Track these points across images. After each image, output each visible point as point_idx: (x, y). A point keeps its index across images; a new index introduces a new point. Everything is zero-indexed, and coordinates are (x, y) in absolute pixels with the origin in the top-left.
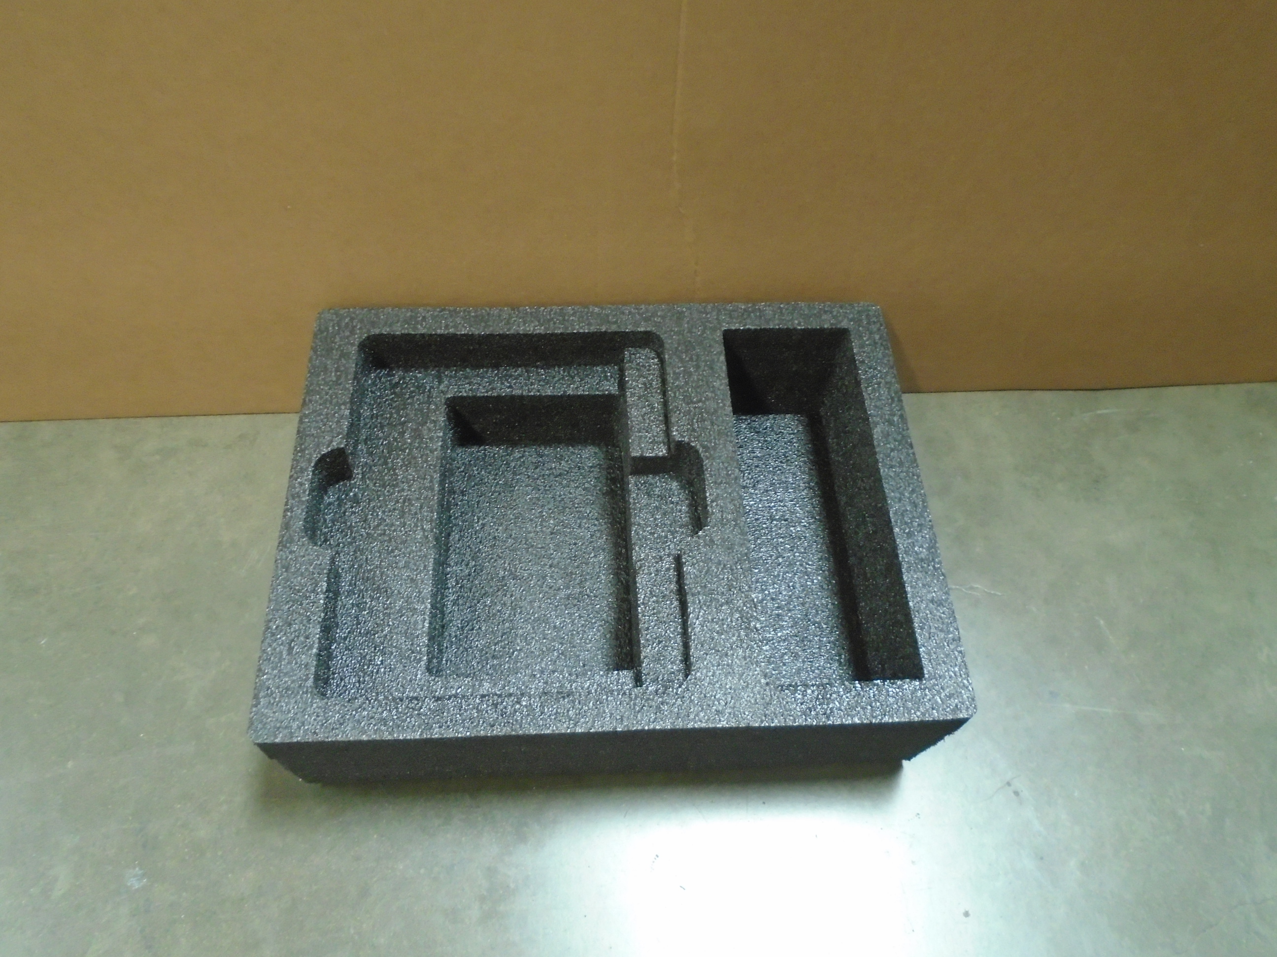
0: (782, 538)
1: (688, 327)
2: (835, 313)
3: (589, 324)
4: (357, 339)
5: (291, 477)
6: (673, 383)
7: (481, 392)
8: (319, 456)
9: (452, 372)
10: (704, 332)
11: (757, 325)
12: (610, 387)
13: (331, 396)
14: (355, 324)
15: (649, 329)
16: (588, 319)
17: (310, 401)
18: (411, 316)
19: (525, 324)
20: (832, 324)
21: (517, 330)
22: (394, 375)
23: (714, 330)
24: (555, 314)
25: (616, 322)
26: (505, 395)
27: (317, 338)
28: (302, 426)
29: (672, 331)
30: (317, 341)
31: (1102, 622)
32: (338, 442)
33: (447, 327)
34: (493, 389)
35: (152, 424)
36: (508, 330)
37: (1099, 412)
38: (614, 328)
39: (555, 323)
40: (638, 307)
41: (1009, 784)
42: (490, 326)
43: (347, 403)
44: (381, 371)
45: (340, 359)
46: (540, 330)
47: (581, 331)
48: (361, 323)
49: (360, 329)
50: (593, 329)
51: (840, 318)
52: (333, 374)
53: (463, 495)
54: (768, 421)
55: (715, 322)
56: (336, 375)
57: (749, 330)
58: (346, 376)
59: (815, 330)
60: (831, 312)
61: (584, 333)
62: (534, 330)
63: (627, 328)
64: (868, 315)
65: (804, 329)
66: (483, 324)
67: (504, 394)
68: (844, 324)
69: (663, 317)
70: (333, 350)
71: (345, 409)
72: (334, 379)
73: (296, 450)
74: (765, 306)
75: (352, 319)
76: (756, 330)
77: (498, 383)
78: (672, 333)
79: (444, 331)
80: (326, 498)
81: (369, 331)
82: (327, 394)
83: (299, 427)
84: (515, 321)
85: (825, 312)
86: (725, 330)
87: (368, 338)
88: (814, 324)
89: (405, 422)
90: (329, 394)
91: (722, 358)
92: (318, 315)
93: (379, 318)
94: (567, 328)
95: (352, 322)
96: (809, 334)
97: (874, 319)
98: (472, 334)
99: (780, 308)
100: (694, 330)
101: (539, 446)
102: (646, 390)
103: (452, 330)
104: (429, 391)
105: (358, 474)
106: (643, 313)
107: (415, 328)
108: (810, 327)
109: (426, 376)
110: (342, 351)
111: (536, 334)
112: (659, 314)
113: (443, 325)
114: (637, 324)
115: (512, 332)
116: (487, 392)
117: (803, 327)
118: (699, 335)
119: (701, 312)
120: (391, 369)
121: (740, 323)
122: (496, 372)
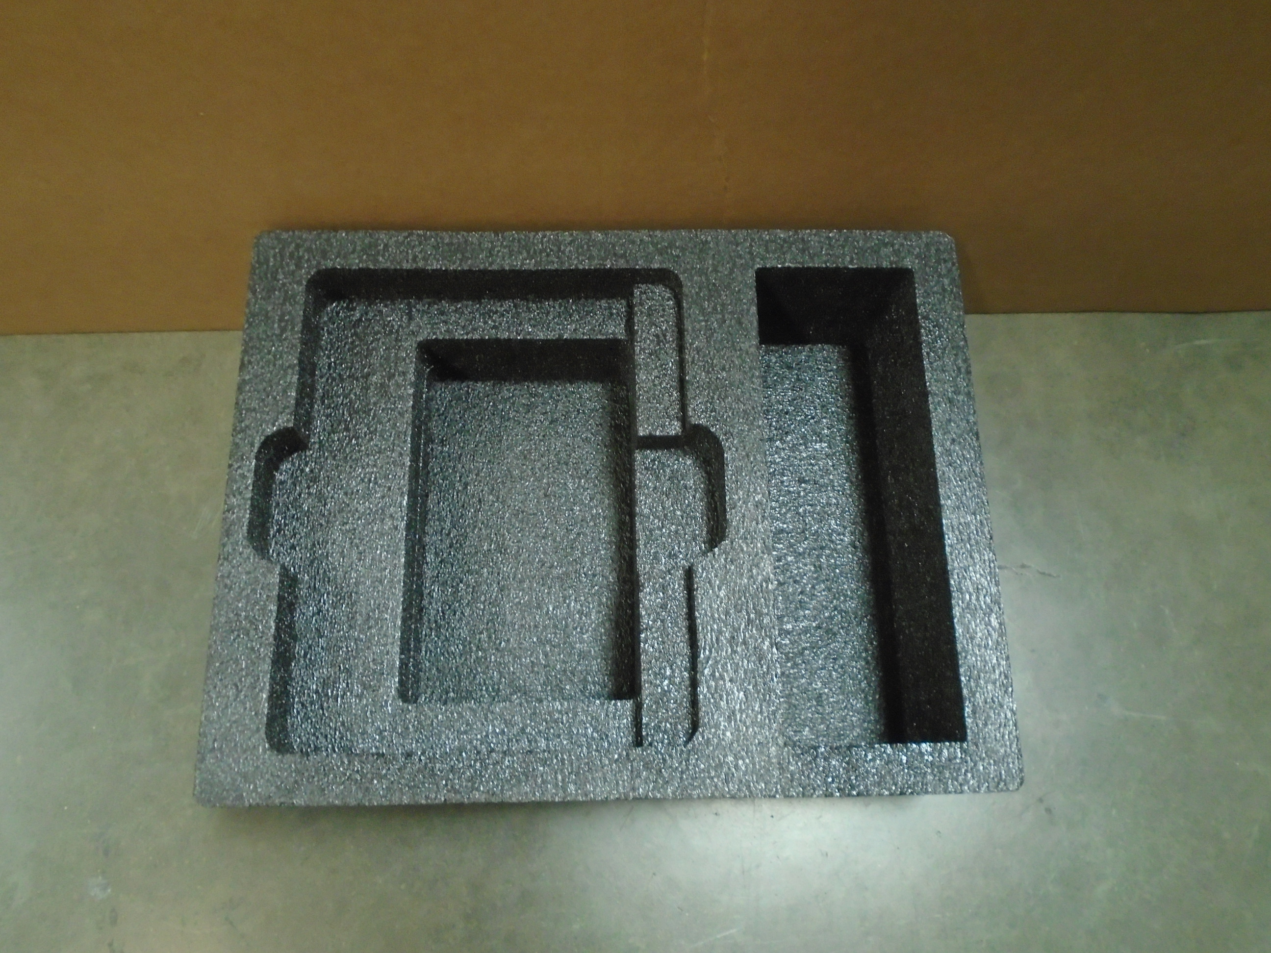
0: (811, 505)
1: (713, 264)
2: (896, 247)
3: (591, 258)
4: (306, 273)
5: (230, 466)
6: (691, 344)
7: (460, 334)
8: (263, 438)
9: (424, 305)
10: (731, 272)
11: (799, 263)
12: (615, 329)
13: (275, 356)
14: (301, 254)
15: (664, 266)
16: (589, 250)
17: (250, 362)
18: (370, 242)
19: (511, 256)
20: (891, 263)
21: (502, 265)
22: (354, 309)
23: (745, 267)
24: (548, 241)
25: (623, 256)
26: (489, 339)
27: (255, 274)
28: (241, 397)
29: (693, 268)
30: (255, 277)
31: (1167, 612)
32: (285, 421)
33: (415, 258)
34: (475, 329)
35: (78, 342)
36: (491, 264)
37: (1197, 343)
38: (622, 264)
39: (548, 255)
40: (651, 233)
41: (1041, 800)
42: (468, 258)
43: (295, 365)
44: (339, 303)
45: (284, 304)
46: (530, 265)
47: (581, 267)
48: (308, 253)
49: (308, 260)
50: (595, 264)
51: (903, 255)
52: (276, 325)
53: (442, 446)
54: (803, 353)
55: (748, 256)
56: (279, 326)
57: (789, 268)
58: (293, 328)
59: (872, 270)
60: (893, 245)
61: (584, 269)
62: (523, 264)
63: (637, 264)
64: (938, 250)
65: (857, 268)
66: (459, 256)
67: (487, 337)
68: (908, 263)
69: (683, 250)
70: (275, 290)
71: (293, 374)
72: (277, 332)
73: (234, 430)
74: (810, 235)
75: (298, 247)
76: (796, 269)
77: (480, 321)
78: (693, 272)
79: (412, 266)
80: (277, 475)
81: (319, 263)
82: (269, 352)
83: (237, 399)
84: (499, 251)
85: (886, 245)
86: (758, 269)
87: (319, 272)
88: (871, 263)
89: (368, 374)
90: (272, 354)
91: (754, 309)
92: (255, 241)
93: (331, 245)
94: (562, 263)
95: (298, 252)
96: (863, 274)
97: (945, 256)
98: (446, 270)
99: (829, 238)
100: (720, 269)
101: (532, 382)
102: (658, 344)
103: (421, 264)
104: (397, 331)
105: (315, 443)
106: (657, 243)
107: (376, 261)
108: (864, 266)
109: (393, 310)
110: (286, 292)
111: (525, 270)
112: (677, 244)
113: (410, 257)
114: (649, 258)
115: (495, 267)
116: (467, 334)
117: (856, 266)
118: (726, 275)
119: (731, 243)
120: (351, 301)
121: (778, 258)
122: (478, 306)
